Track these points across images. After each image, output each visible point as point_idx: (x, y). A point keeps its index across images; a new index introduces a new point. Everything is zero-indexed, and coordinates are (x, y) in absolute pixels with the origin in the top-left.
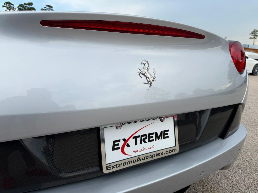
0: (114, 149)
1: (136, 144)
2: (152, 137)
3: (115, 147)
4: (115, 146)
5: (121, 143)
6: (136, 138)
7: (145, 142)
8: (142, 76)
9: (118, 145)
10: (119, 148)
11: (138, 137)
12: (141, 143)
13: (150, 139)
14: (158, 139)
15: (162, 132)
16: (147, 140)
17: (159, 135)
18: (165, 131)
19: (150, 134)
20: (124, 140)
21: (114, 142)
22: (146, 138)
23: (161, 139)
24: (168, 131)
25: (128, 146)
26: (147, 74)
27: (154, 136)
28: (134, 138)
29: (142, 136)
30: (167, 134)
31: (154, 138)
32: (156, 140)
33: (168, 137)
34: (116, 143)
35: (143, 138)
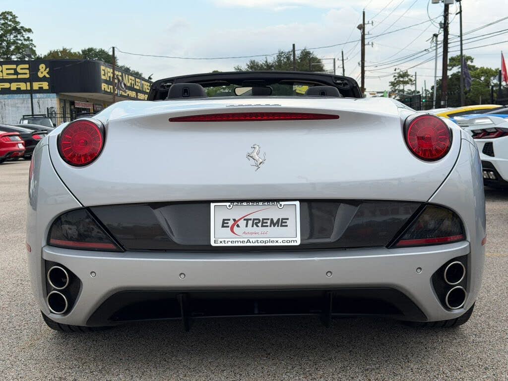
0: (223, 226)
1: (247, 226)
2: (267, 223)
3: (225, 225)
4: (224, 224)
5: (231, 223)
6: (247, 220)
7: (258, 226)
8: (251, 159)
9: (228, 223)
10: (228, 227)
11: (251, 219)
12: (253, 226)
13: (264, 224)
14: (274, 226)
15: (279, 219)
16: (260, 225)
17: (275, 222)
18: (283, 219)
19: (263, 219)
20: (234, 220)
21: (224, 220)
22: (259, 222)
23: (278, 226)
24: (288, 219)
25: (238, 226)
26: (257, 157)
27: (269, 222)
28: (244, 220)
29: (254, 220)
30: (286, 222)
31: (269, 224)
32: (270, 226)
33: (287, 226)
34: (225, 222)
35: (255, 221)
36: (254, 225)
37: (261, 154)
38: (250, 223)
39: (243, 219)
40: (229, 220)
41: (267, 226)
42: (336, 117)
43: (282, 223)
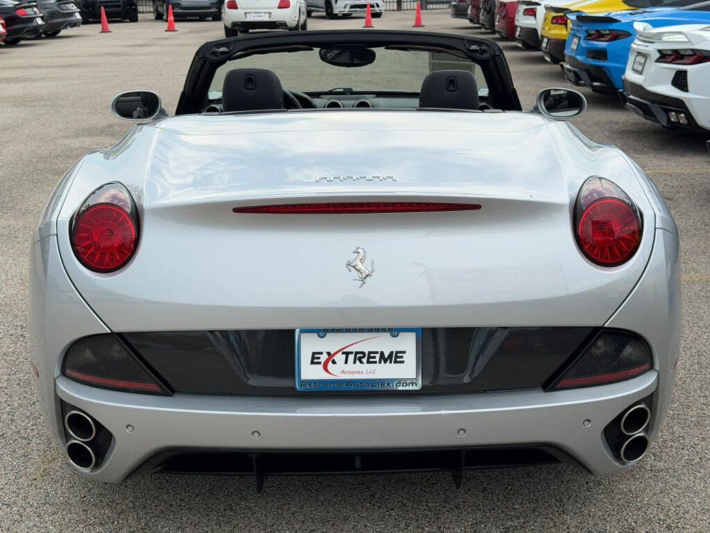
1: (346, 362)
2: (374, 357)
3: (315, 361)
4: (314, 359)
5: (324, 358)
6: (347, 354)
7: (362, 362)
8: (353, 269)
9: (319, 358)
10: (320, 363)
11: (352, 353)
12: (355, 362)
13: (371, 360)
14: (385, 362)
15: (392, 353)
16: (365, 360)
17: (386, 356)
18: (397, 352)
19: (370, 353)
20: (329, 354)
21: (314, 354)
22: (364, 357)
23: (391, 362)
24: (404, 352)
25: (334, 362)
26: (360, 266)
28: (343, 353)
29: (357, 353)
30: (402, 357)
32: (380, 362)
33: (403, 362)
34: (316, 356)
35: (358, 355)
36: (357, 361)
37: (368, 261)
38: (351, 357)
39: (341, 352)
40: (321, 353)
41: (375, 362)
42: (477, 207)
43: (395, 357)
